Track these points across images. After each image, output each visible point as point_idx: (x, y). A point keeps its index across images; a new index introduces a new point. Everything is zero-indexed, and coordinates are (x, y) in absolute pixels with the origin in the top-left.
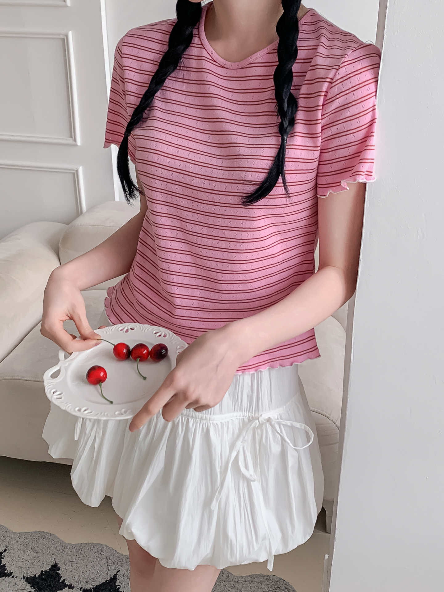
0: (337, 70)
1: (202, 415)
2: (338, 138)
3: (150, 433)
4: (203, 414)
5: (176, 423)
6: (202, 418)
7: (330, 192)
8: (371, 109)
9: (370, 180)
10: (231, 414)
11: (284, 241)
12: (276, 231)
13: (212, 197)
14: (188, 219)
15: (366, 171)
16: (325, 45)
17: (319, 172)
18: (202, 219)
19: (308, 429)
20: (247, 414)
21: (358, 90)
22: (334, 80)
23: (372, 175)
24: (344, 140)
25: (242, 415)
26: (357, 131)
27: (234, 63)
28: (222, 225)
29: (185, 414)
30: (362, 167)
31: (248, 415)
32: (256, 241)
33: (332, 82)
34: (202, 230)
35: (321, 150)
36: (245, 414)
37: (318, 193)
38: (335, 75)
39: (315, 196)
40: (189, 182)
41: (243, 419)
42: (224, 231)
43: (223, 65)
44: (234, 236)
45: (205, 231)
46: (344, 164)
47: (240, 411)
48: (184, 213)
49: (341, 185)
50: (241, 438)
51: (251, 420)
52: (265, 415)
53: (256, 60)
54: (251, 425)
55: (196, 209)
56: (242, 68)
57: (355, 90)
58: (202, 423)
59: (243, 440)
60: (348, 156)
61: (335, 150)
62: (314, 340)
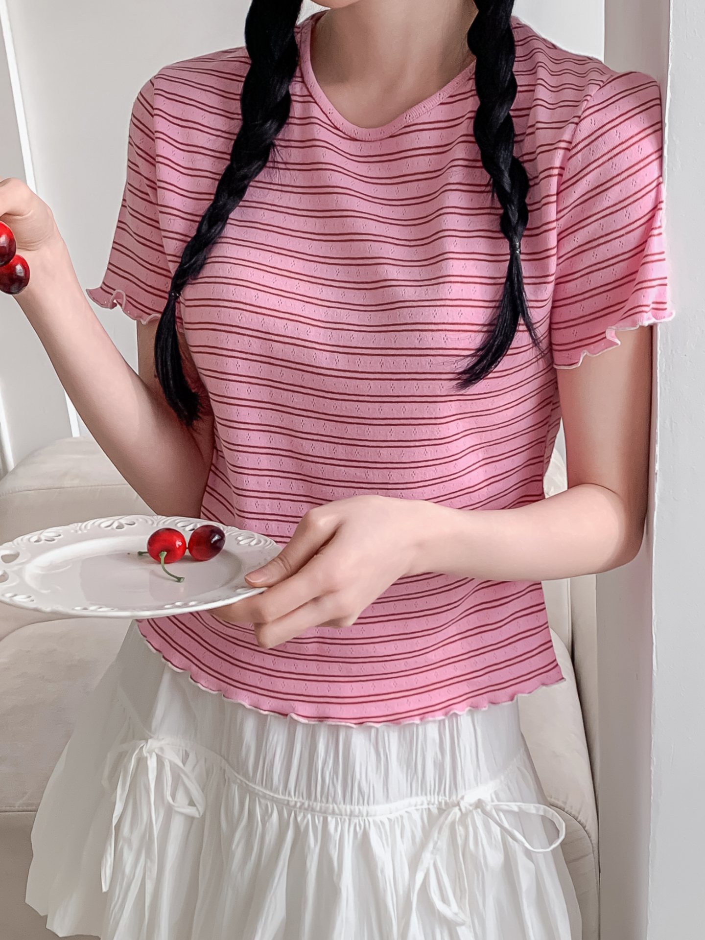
0: (577, 124)
1: (352, 807)
2: (592, 251)
3: (251, 855)
4: (355, 805)
5: (302, 829)
6: (352, 814)
7: (585, 354)
8: (655, 184)
9: (664, 317)
10: (406, 801)
11: (490, 460)
12: (478, 443)
13: (351, 386)
14: (305, 431)
15: (653, 303)
16: (548, 84)
17: (555, 321)
18: (334, 430)
19: (553, 814)
20: (434, 798)
21: (620, 155)
22: (574, 144)
23: (666, 309)
24: (602, 253)
25: (426, 802)
26: (627, 233)
27: (374, 129)
28: (375, 439)
29: (318, 808)
30: (644, 296)
31: (438, 801)
32: (441, 464)
33: (571, 147)
34: (335, 451)
35: (556, 279)
36: (431, 798)
37: (557, 361)
38: (573, 136)
39: (550, 368)
40: (307, 360)
41: (429, 809)
42: (378, 449)
43: (353, 135)
44: (399, 458)
45: (341, 452)
46: (608, 299)
47: (422, 794)
48: (296, 421)
49: (605, 338)
50: (431, 846)
51: (443, 810)
52: (469, 797)
53: (418, 118)
54: (446, 818)
55: (320, 412)
56: (391, 137)
57: (615, 155)
58: (354, 823)
59: (434, 848)
60: (614, 282)
61: (587, 274)
62: (551, 649)
